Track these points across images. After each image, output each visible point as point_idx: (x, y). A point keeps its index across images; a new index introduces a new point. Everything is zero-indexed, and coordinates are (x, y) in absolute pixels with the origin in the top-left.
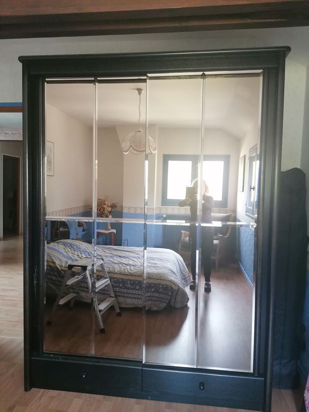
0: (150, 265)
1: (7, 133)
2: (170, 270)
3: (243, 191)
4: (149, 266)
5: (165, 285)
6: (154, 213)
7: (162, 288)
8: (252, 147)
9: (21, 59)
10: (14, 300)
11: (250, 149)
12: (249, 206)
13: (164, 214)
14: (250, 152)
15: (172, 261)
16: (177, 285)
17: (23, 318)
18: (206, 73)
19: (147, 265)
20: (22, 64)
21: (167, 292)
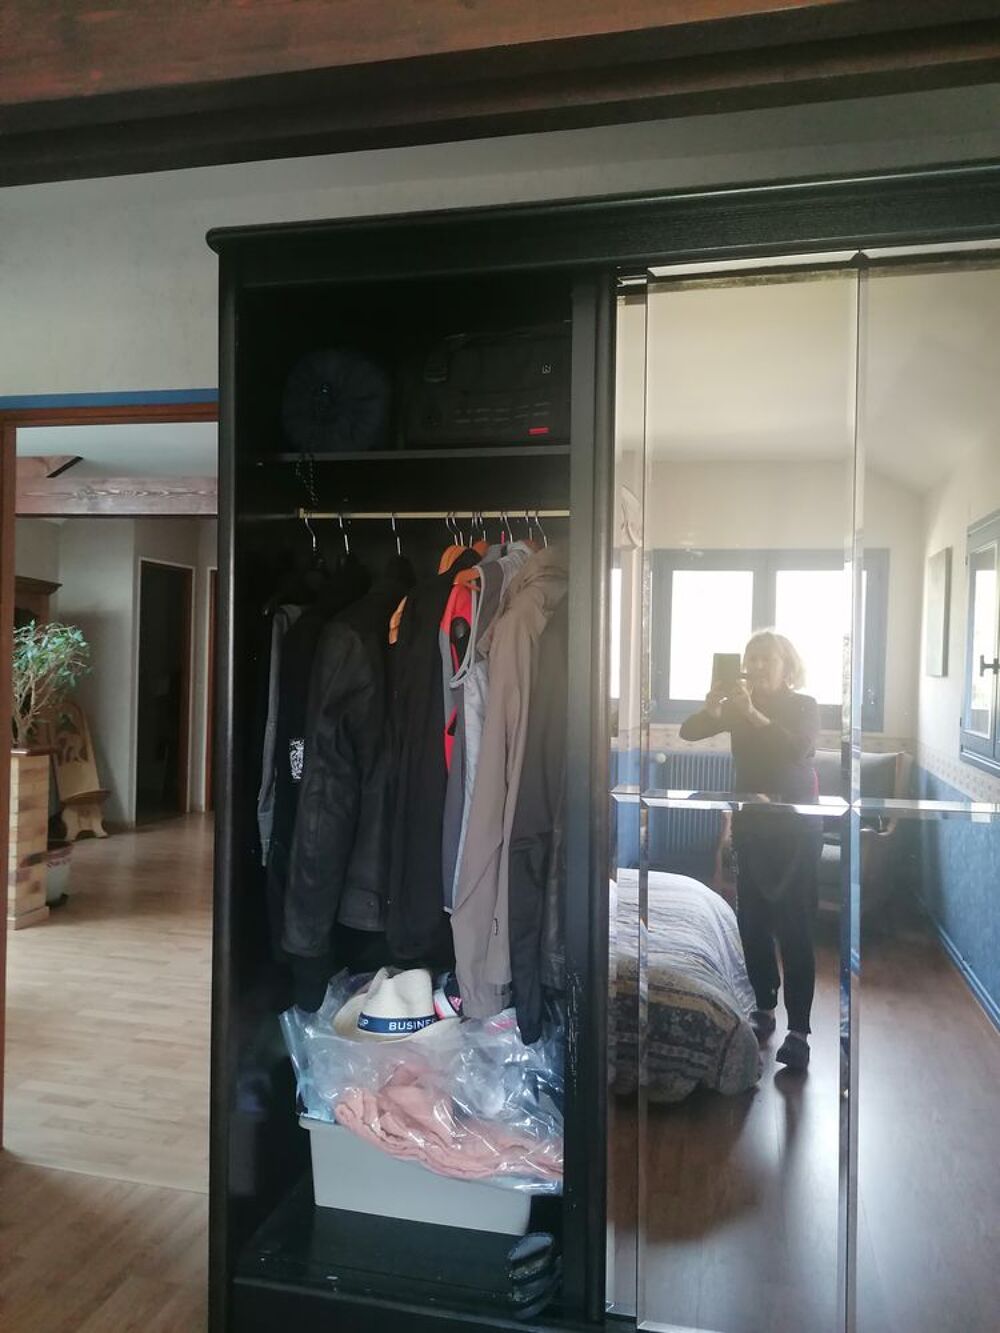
0: (628, 930)
1: (155, 494)
2: (700, 955)
3: (945, 673)
4: (627, 934)
5: (692, 1011)
6: (628, 746)
7: (680, 1023)
8: (977, 520)
9: (213, 238)
10: (171, 1044)
11: (970, 528)
12: (972, 729)
13: (660, 752)
14: (969, 536)
15: (702, 921)
16: (732, 1011)
17: (206, 1112)
18: (871, 253)
19: (619, 932)
20: (217, 256)
21: (698, 1040)
